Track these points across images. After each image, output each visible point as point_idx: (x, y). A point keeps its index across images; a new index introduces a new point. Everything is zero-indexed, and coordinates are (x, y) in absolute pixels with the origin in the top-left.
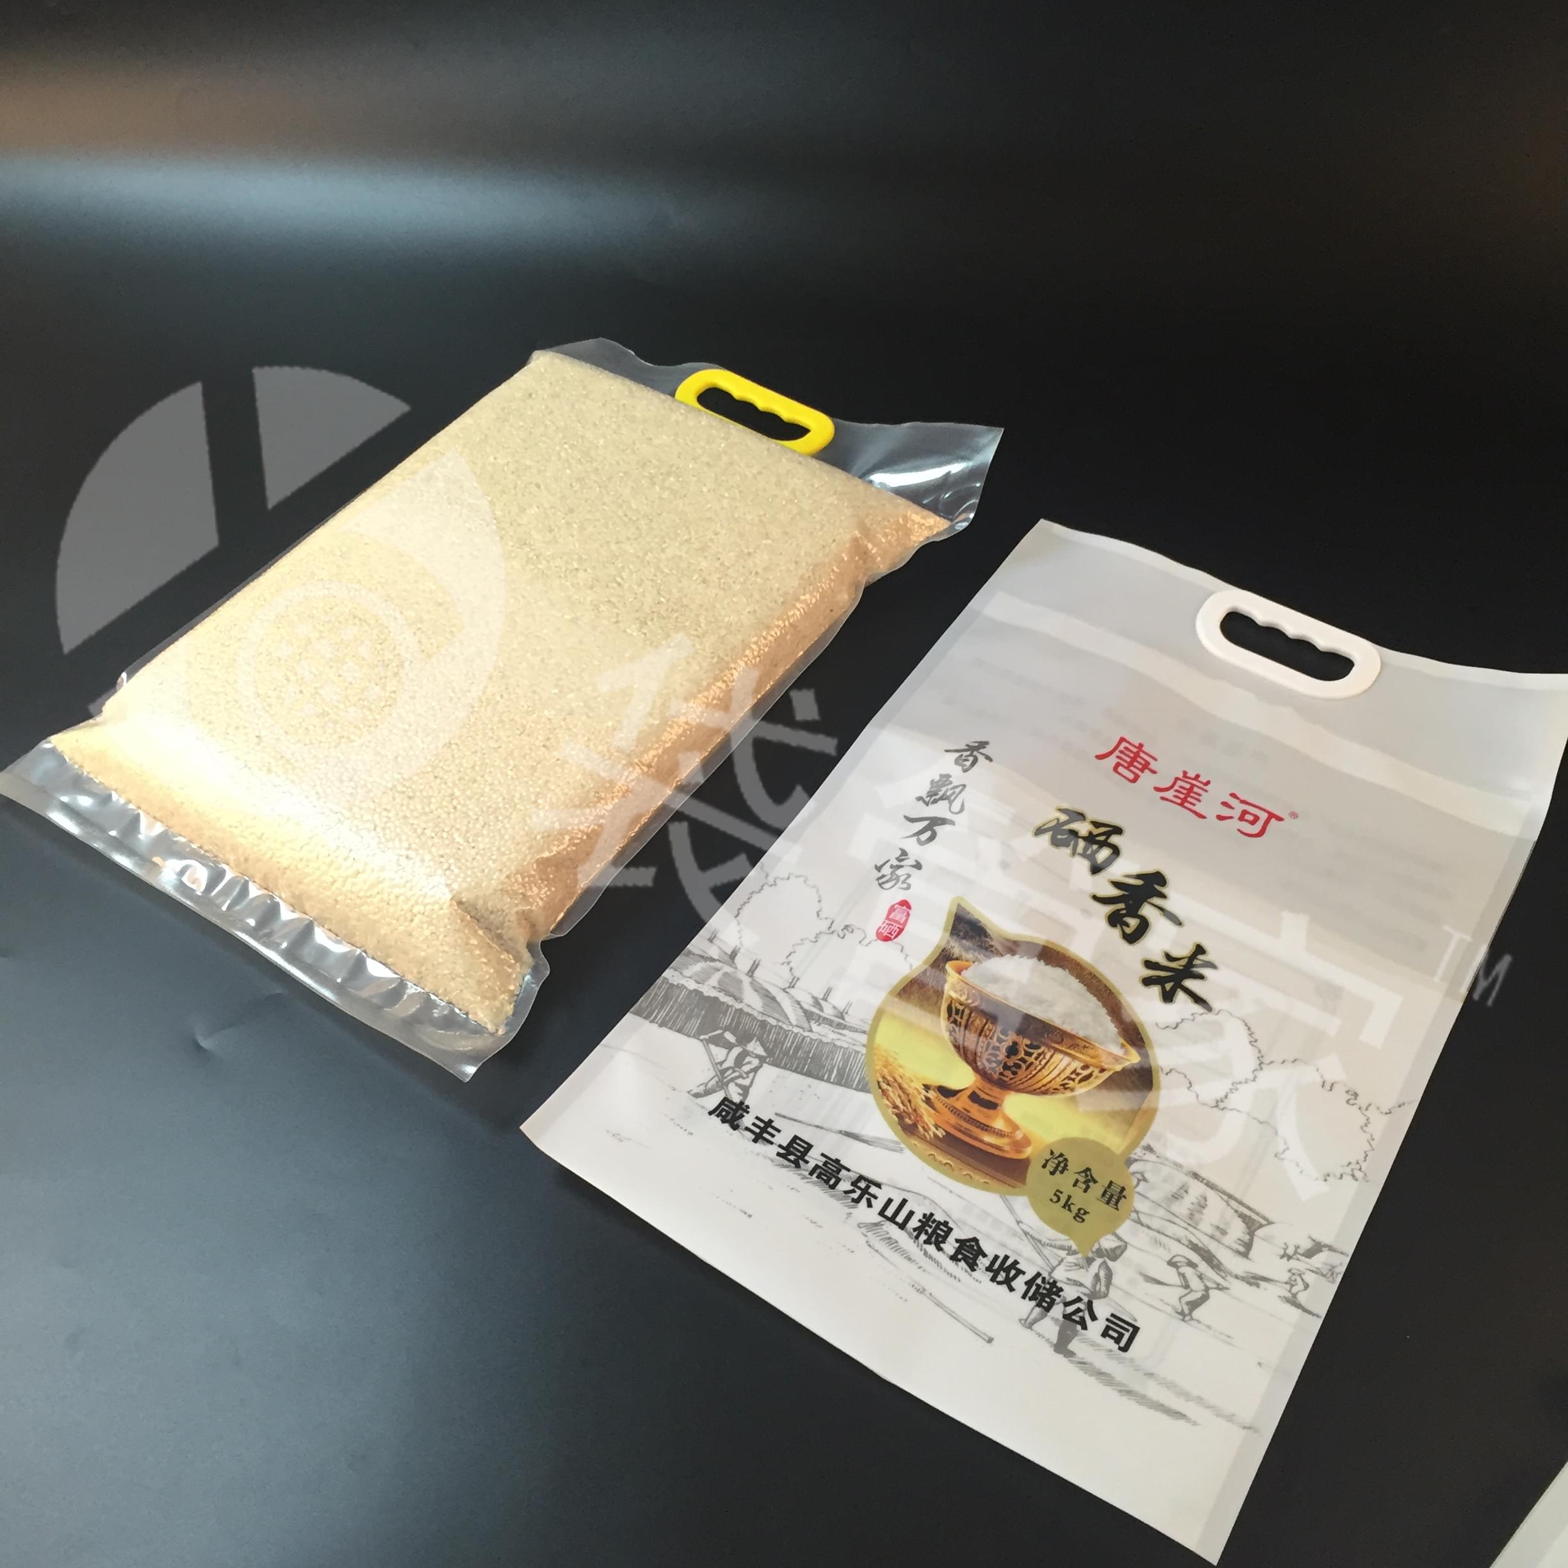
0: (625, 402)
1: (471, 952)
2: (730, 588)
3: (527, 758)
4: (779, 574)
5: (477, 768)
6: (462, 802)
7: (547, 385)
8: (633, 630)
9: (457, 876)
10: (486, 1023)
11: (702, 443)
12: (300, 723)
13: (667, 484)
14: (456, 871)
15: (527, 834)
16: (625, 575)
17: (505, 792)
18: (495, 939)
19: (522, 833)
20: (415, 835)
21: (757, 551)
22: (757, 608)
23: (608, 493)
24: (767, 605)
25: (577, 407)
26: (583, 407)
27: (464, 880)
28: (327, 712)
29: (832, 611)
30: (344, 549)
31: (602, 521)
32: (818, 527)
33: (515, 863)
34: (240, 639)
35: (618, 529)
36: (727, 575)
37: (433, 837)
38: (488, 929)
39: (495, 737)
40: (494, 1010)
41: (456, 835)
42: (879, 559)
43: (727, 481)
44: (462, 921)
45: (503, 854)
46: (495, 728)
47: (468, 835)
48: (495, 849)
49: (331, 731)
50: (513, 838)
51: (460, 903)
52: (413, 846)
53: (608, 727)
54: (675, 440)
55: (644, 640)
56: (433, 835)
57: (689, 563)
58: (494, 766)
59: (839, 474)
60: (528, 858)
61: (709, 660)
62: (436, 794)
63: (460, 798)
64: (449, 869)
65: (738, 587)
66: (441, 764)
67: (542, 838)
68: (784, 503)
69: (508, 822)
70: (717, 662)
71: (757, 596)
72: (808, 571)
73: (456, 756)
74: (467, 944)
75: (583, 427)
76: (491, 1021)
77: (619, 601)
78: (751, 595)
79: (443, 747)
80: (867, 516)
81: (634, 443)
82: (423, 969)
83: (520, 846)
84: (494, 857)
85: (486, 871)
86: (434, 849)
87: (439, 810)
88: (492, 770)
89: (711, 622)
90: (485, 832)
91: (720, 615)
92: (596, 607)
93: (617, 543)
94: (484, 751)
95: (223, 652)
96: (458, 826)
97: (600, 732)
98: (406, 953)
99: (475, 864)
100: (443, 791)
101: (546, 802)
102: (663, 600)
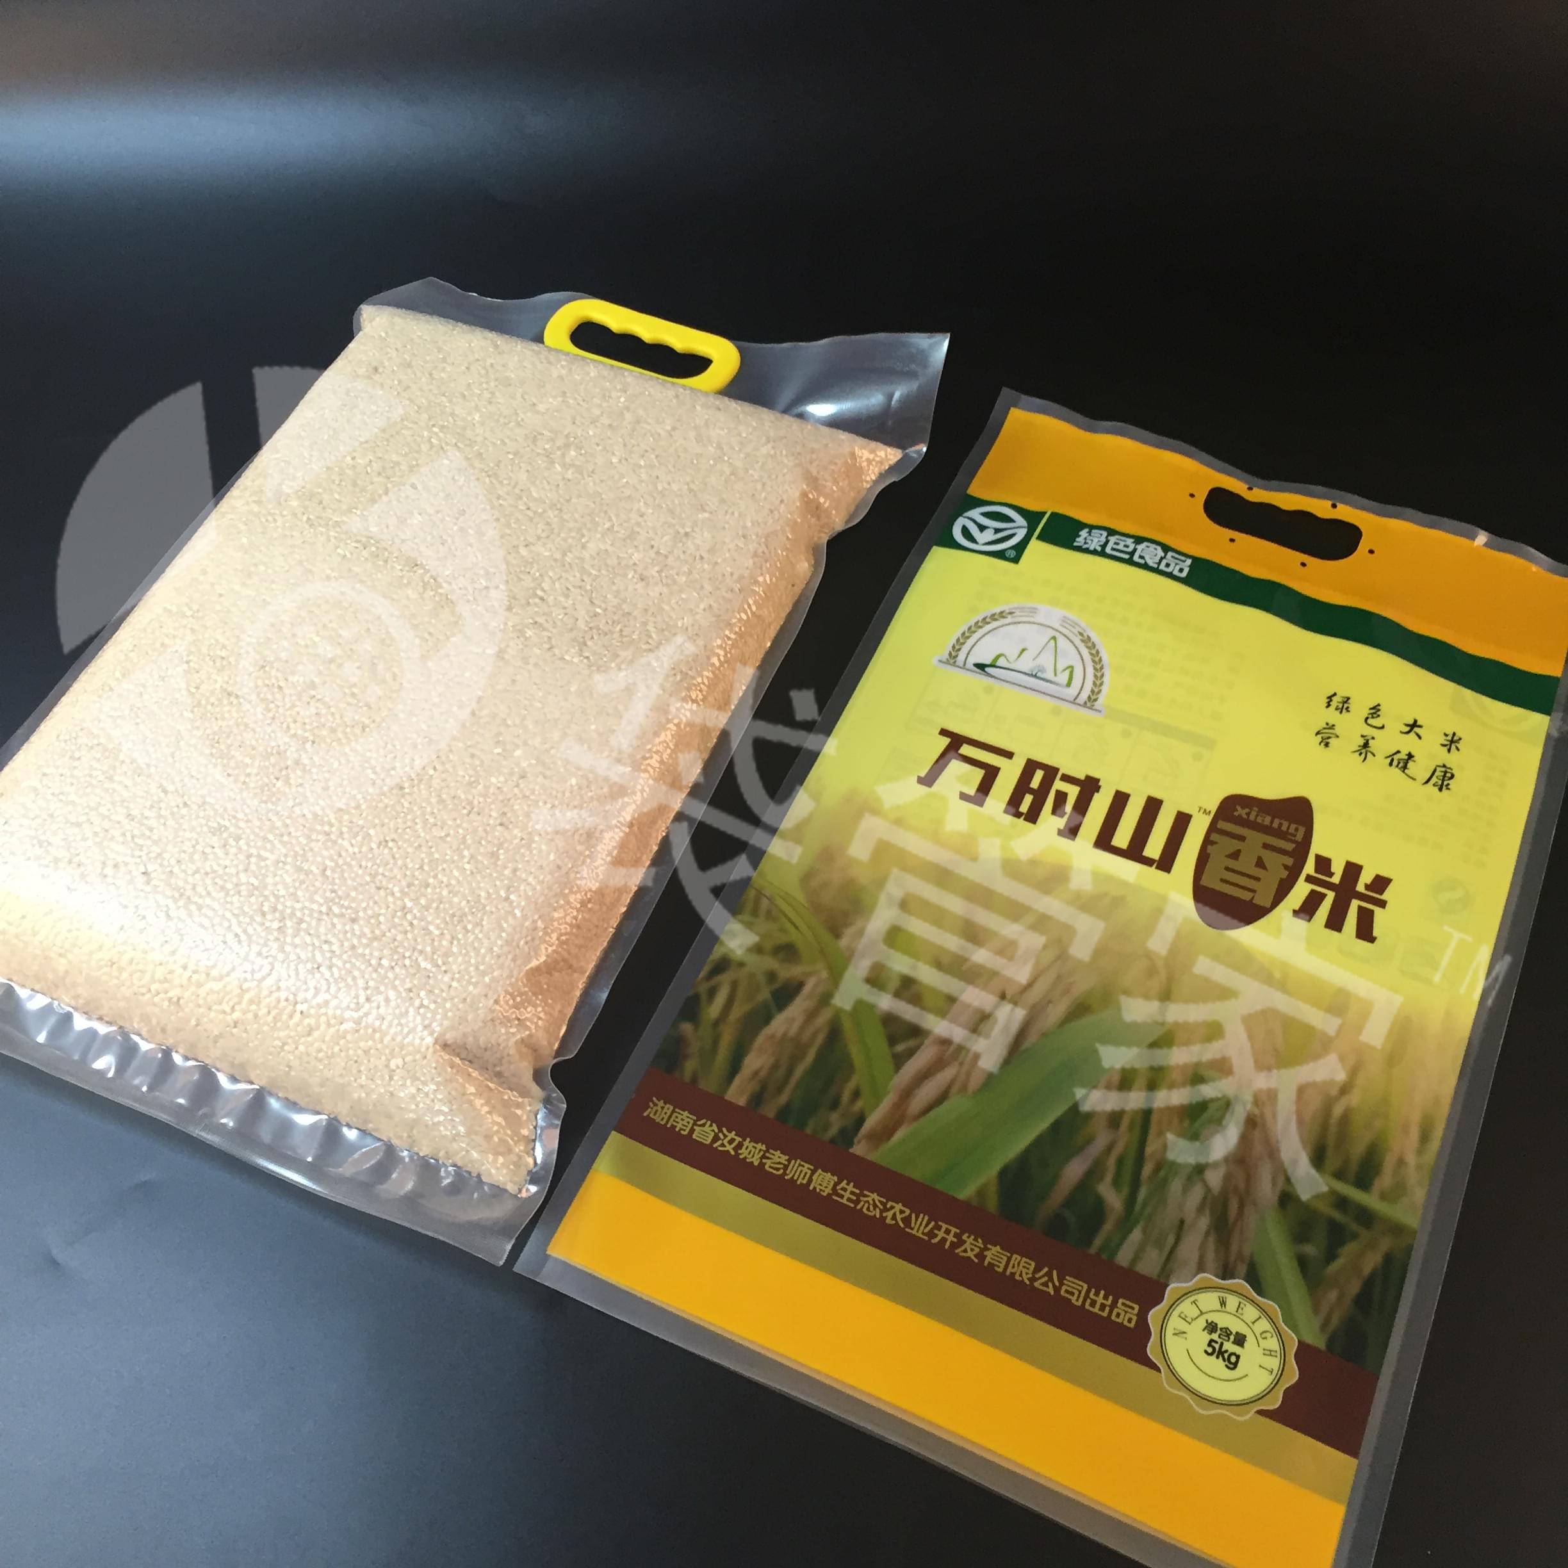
0: (493, 361)
1: (470, 1103)
2: (675, 582)
3: (483, 842)
4: (727, 555)
5: (426, 868)
6: (418, 915)
7: (394, 354)
8: (572, 656)
9: (435, 1013)
10: (505, 1184)
11: (597, 401)
12: (194, 847)
13: (567, 460)
14: (432, 1006)
15: (507, 943)
16: (545, 586)
17: (467, 891)
18: (495, 1079)
19: (499, 942)
20: (370, 969)
21: (696, 529)
22: (712, 603)
23: (501, 483)
24: (724, 598)
25: (436, 375)
26: (443, 375)
27: (445, 1017)
28: (225, 826)
29: (793, 585)
30: (195, 607)
31: (502, 520)
32: (759, 487)
33: (501, 983)
34: (92, 748)
35: (524, 528)
36: (666, 565)
37: (392, 968)
38: (484, 1068)
39: (439, 823)
40: (512, 1167)
41: (420, 959)
42: (834, 512)
43: (638, 445)
44: (452, 1067)
45: (484, 973)
46: (435, 811)
47: (435, 957)
48: (472, 969)
49: (233, 850)
50: (491, 950)
51: (445, 1046)
52: (371, 984)
53: (571, 786)
54: (563, 401)
55: (590, 666)
56: (393, 964)
57: (618, 557)
58: (445, 861)
59: (765, 414)
60: (515, 973)
61: (671, 679)
62: (383, 911)
63: (415, 911)
64: (422, 1006)
65: (684, 579)
66: (381, 870)
67: (526, 943)
68: (711, 462)
69: (481, 931)
70: (681, 681)
71: (708, 587)
72: (760, 544)
73: (397, 856)
74: (464, 1094)
75: (450, 401)
76: (511, 1181)
77: (547, 621)
78: (702, 587)
79: (379, 847)
80: (811, 463)
81: (517, 414)
82: (415, 1132)
83: (502, 960)
84: (473, 980)
85: (468, 1000)
86: (397, 983)
87: (392, 930)
88: (445, 866)
89: (663, 630)
90: (455, 949)
91: (671, 617)
92: (521, 633)
93: (526, 546)
94: (430, 844)
95: (75, 768)
96: (420, 947)
97: (564, 793)
98: (389, 1116)
99: (452, 992)
100: (392, 906)
101: (520, 896)
102: (598, 610)
